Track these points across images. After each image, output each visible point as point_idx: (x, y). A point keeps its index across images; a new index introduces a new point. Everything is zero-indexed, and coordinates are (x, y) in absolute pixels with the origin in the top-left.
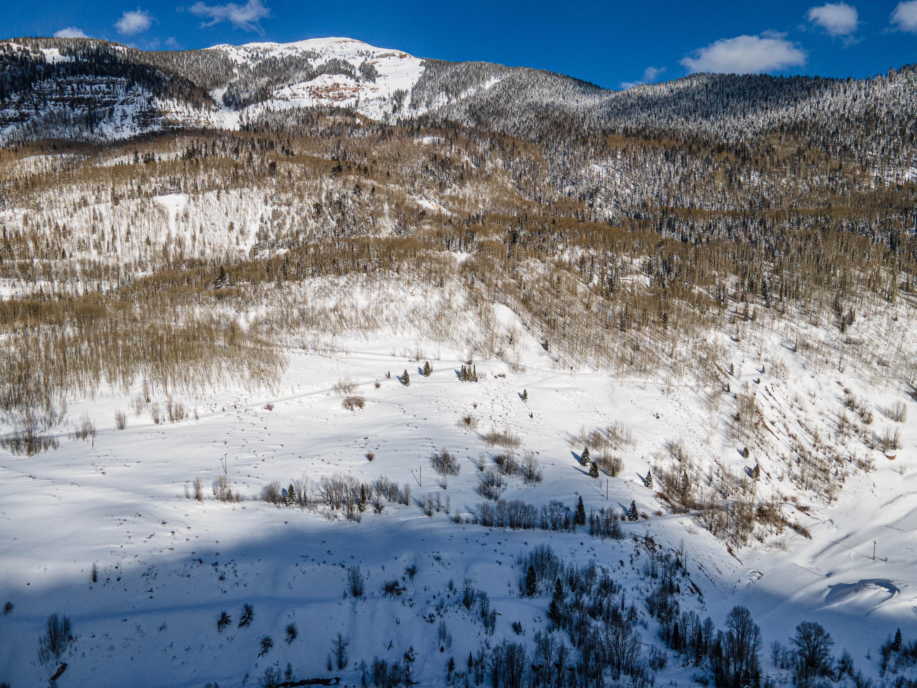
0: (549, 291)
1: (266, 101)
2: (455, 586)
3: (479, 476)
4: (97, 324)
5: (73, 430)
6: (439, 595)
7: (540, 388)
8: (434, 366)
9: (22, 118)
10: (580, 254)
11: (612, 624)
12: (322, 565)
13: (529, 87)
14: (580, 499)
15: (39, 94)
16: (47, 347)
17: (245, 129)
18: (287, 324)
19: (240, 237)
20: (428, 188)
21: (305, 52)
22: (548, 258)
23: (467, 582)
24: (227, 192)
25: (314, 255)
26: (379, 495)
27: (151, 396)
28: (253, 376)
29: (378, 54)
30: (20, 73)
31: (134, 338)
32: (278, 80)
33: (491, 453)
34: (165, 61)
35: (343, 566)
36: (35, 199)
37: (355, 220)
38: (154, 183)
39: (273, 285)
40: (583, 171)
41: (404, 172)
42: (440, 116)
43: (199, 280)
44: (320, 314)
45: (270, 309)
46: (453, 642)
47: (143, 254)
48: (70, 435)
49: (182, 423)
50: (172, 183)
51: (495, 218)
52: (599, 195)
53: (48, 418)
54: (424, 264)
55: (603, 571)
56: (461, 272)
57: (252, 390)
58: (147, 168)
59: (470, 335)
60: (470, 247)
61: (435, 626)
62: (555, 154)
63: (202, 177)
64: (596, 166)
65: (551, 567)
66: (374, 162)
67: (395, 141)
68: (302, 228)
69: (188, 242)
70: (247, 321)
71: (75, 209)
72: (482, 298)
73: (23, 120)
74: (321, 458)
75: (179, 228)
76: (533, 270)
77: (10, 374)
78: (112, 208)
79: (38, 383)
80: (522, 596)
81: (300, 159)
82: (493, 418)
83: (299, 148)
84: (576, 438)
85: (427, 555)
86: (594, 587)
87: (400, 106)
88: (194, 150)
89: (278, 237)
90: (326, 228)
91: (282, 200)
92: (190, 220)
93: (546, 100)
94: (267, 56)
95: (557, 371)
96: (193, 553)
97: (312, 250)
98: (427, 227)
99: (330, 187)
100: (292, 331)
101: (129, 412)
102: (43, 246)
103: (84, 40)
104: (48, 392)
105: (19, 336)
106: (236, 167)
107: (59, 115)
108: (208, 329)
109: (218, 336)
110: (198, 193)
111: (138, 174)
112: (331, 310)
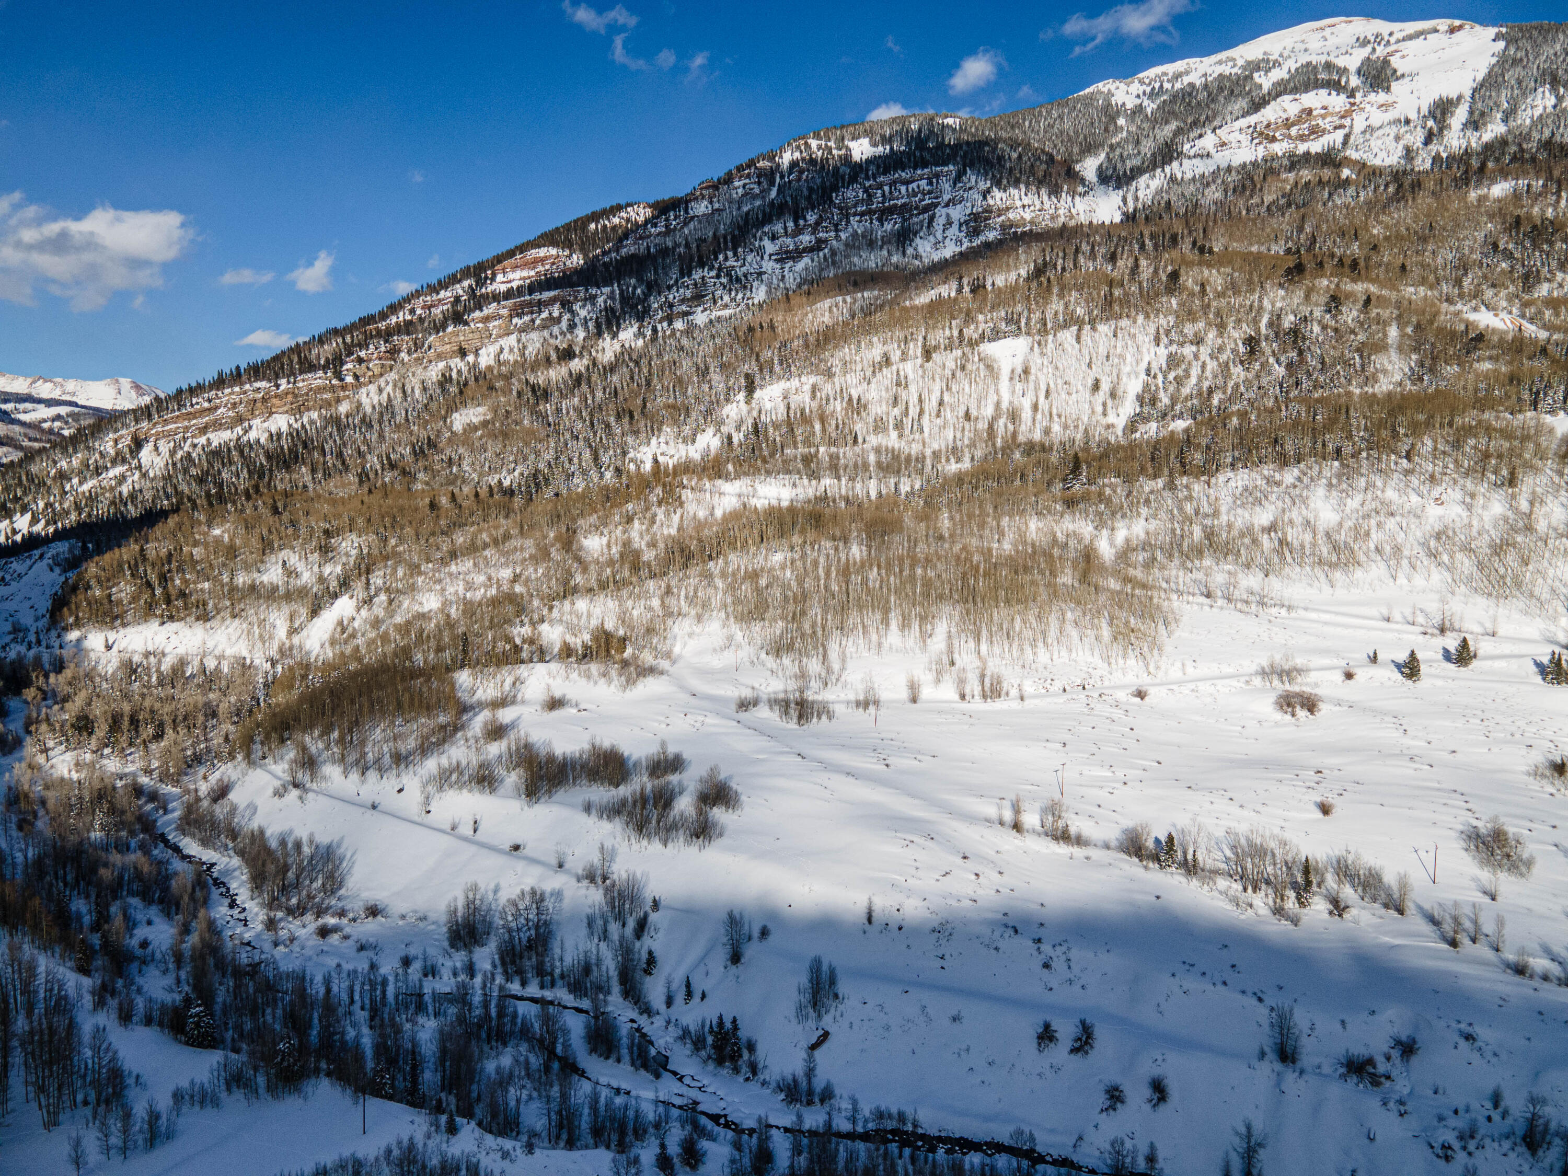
1: (1170, 163)
2: (1508, 1101)
4: (890, 542)
5: (852, 697)
6: (1467, 1110)
8: (1482, 646)
9: (818, 246)
12: (1220, 987)
15: (840, 209)
16: (828, 574)
17: (1130, 218)
18: (1181, 552)
19: (1110, 403)
20: (1494, 286)
21: (1249, 63)
23: (1533, 1100)
24: (1094, 329)
25: (1239, 430)
26: (1340, 882)
27: (956, 656)
28: (1115, 639)
29: (1400, 35)
30: (818, 181)
31: (939, 565)
32: (1195, 123)
34: (1013, 127)
35: (1260, 1000)
36: (826, 361)
37: (1323, 363)
38: (983, 322)
39: (1160, 483)
41: (1440, 260)
42: (1536, 135)
43: (1039, 476)
44: (1242, 535)
45: (1153, 525)
47: (958, 435)
48: (848, 703)
49: (999, 705)
50: (1009, 321)
53: (823, 674)
54: (1472, 442)
56: (1564, 456)
57: (1113, 661)
58: (974, 301)
63: (1056, 306)
66: (1375, 247)
67: (1425, 200)
68: (1219, 382)
69: (1026, 414)
70: (1112, 544)
71: (874, 372)
73: (819, 249)
74: (1229, 795)
75: (1013, 392)
77: (784, 608)
78: (922, 366)
79: (815, 623)
81: (1225, 259)
83: (1223, 240)
85: (1442, 1023)
87: (1441, 130)
88: (1045, 264)
89: (1174, 401)
90: (1264, 381)
91: (1185, 336)
92: (1032, 378)
94: (1178, 86)
96: (1005, 914)
97: (1235, 421)
98: (1487, 366)
99: (1279, 305)
100: (1189, 565)
101: (926, 678)
102: (831, 429)
103: (903, 119)
104: (826, 637)
105: (796, 556)
106: (1111, 284)
107: (864, 235)
108: (1049, 556)
109: (1062, 568)
110: (1047, 333)
111: (961, 311)
112: (1263, 530)
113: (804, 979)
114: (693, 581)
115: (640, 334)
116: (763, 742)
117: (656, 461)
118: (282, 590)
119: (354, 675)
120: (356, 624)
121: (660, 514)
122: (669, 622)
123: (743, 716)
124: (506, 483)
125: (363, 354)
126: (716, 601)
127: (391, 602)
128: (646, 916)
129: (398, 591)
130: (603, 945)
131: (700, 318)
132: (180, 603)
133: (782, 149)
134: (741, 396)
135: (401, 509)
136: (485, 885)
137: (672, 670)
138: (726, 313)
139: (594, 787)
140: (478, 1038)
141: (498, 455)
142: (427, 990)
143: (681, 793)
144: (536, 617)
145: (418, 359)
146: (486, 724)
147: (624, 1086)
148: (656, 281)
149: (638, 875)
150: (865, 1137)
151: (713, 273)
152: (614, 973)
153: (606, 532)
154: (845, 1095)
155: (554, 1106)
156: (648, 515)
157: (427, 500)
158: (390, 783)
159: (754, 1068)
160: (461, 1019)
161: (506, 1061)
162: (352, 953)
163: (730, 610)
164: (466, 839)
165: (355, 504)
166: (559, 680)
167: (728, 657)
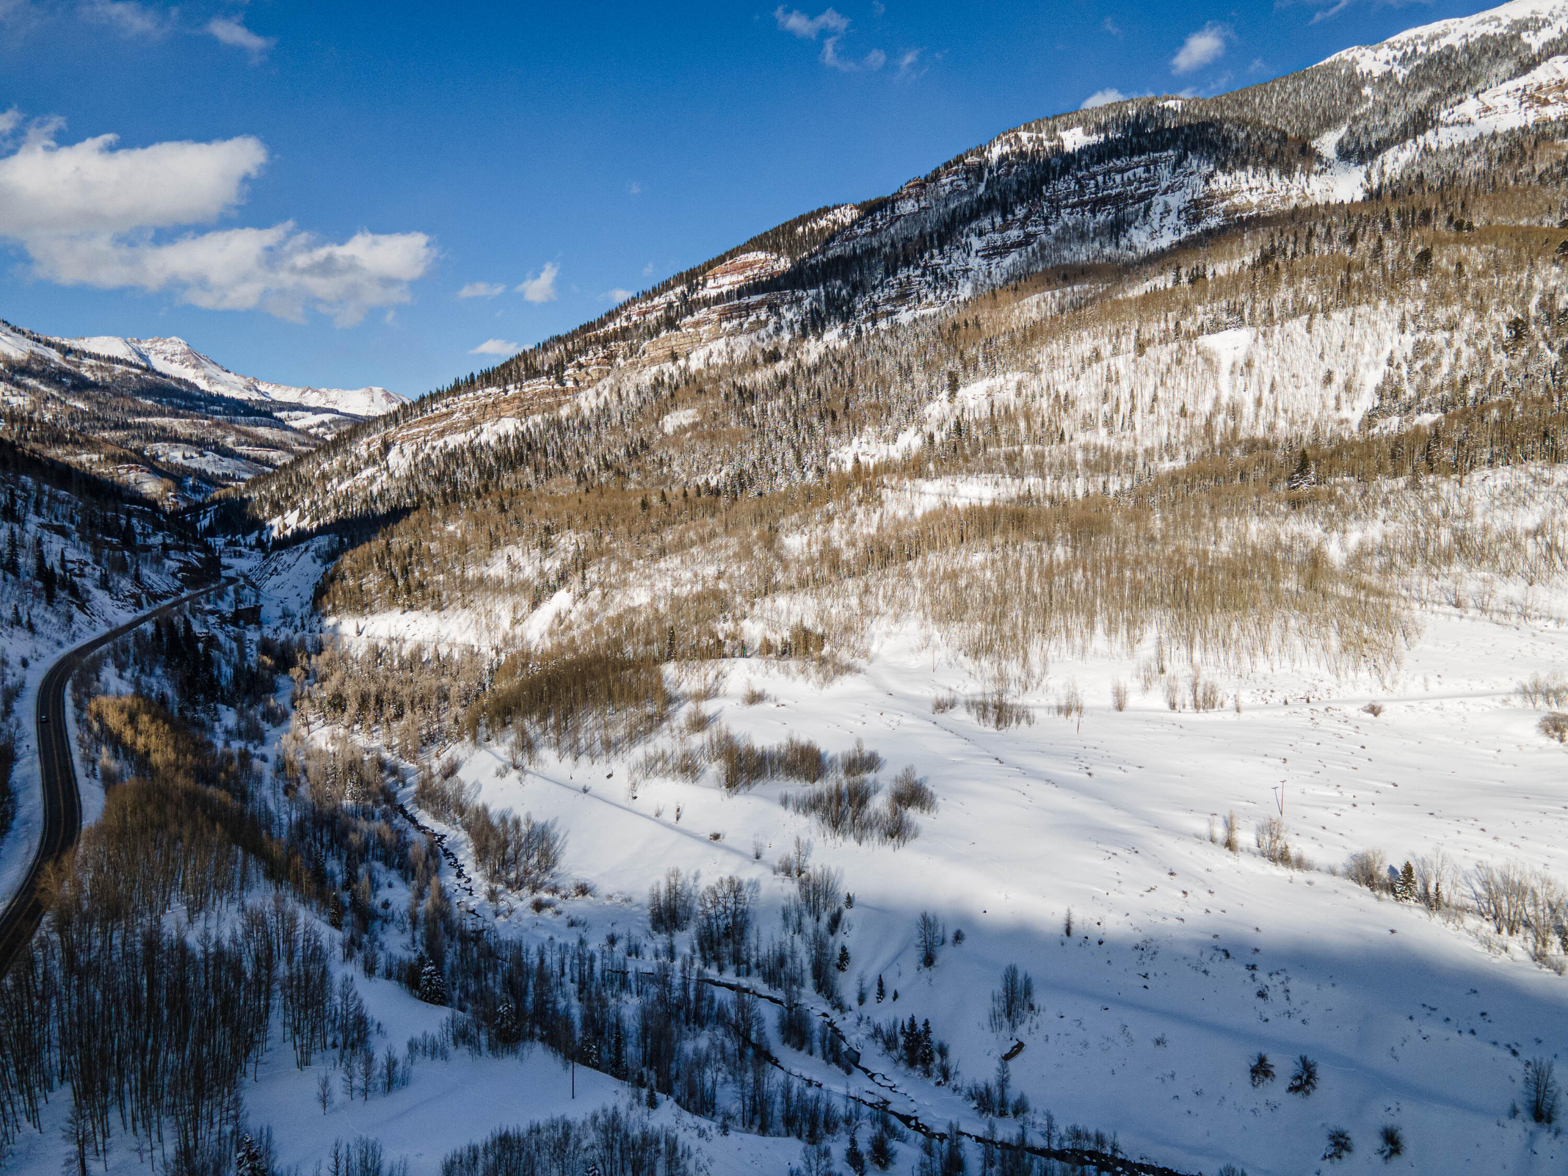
1: (1423, 132)
4: (1097, 543)
5: (1053, 702)
9: (1028, 240)
12: (1467, 1036)
15: (1051, 201)
16: (1030, 575)
17: (1374, 196)
18: (1425, 557)
19: (1344, 396)
21: (1515, 22)
24: (1327, 317)
25: (1499, 423)
27: (1166, 663)
28: (1345, 649)
30: (1028, 174)
31: (1149, 568)
32: (1454, 88)
34: (1241, 105)
35: (1514, 1053)
36: (1032, 358)
38: (1202, 314)
39: (1401, 482)
43: (1261, 475)
44: (1501, 539)
45: (1392, 528)
47: (1173, 432)
48: (1049, 708)
49: (1212, 716)
50: (1230, 312)
53: (1023, 678)
57: (1342, 673)
58: (1193, 290)
63: (1284, 293)
68: (1477, 370)
69: (1248, 409)
70: (1343, 548)
71: (1083, 368)
73: (1028, 243)
74: (1480, 825)
75: (1234, 387)
77: (983, 609)
78: (1134, 361)
79: (1015, 625)
81: (1489, 234)
83: (1485, 214)
88: (1273, 250)
89: (1420, 393)
90: (1533, 368)
91: (1437, 321)
92: (1255, 371)
94: (1434, 49)
96: (1216, 936)
97: (1495, 413)
99: (1552, 283)
100: (1435, 571)
101: (1133, 686)
102: (1037, 426)
103: (1119, 104)
104: (1027, 640)
105: (997, 557)
106: (1349, 268)
107: (1075, 228)
108: (1271, 559)
109: (1286, 572)
110: (1273, 323)
111: (1178, 303)
112: (1528, 533)
113: (998, 987)
114: (891, 581)
115: (844, 335)
116: (959, 744)
117: (857, 460)
118: (507, 584)
119: (571, 664)
120: (572, 617)
121: (860, 512)
122: (867, 621)
123: (939, 717)
124: (713, 483)
125: (582, 360)
126: (914, 601)
127: (604, 595)
128: (840, 912)
129: (611, 586)
130: (797, 938)
131: (905, 317)
132: (418, 594)
133: (991, 143)
134: (944, 395)
135: (616, 508)
136: (687, 872)
137: (869, 669)
138: (931, 311)
139: (791, 781)
140: (678, 1018)
141: (706, 456)
142: (631, 968)
143: (876, 792)
144: (738, 613)
145: (632, 364)
146: (690, 715)
147: (816, 1078)
148: (861, 282)
149: (833, 871)
150: (1060, 1155)
151: (919, 272)
152: (807, 967)
153: (806, 530)
154: (1040, 1110)
155: (748, 1091)
156: (848, 515)
157: (639, 500)
158: (600, 768)
159: (945, 1073)
160: (662, 999)
161: (703, 1043)
162: (563, 927)
163: (928, 609)
164: (669, 826)
165: (574, 502)
166: (759, 675)
167: (926, 658)
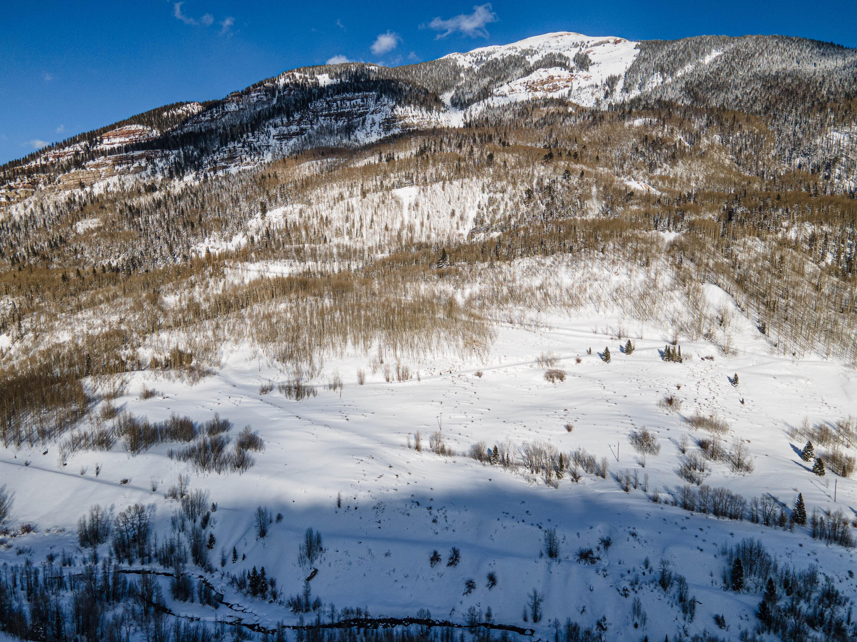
0: (769, 270)
1: (487, 98)
2: (652, 564)
3: (680, 458)
4: (346, 297)
5: (327, 383)
6: (634, 570)
7: (754, 374)
8: (637, 344)
9: (302, 132)
10: (810, 231)
11: (834, 636)
12: (521, 523)
13: (757, 55)
14: (800, 496)
15: (314, 112)
16: (312, 315)
17: (468, 125)
18: (497, 300)
19: (460, 222)
20: (637, 169)
21: (523, 50)
22: (770, 236)
23: (663, 563)
24: (451, 183)
25: (524, 237)
26: (576, 465)
27: (384, 358)
28: (466, 346)
29: (592, 43)
30: (300, 96)
31: (373, 309)
32: (499, 79)
33: (694, 436)
34: (406, 73)
35: (540, 527)
36: (308, 196)
37: (563, 204)
38: (393, 178)
39: (486, 264)
40: (818, 141)
41: (613, 155)
42: (654, 97)
43: (425, 261)
44: (527, 291)
45: (483, 286)
46: (647, 621)
47: (382, 239)
48: (325, 386)
49: (407, 383)
50: (407, 178)
51: (709, 196)
52: (838, 165)
53: (310, 371)
54: (630, 244)
55: (827, 579)
56: (669, 252)
57: (465, 358)
58: (388, 166)
59: (676, 315)
60: (679, 226)
61: (629, 601)
62: (783, 124)
63: (431, 170)
64: (835, 134)
65: (761, 565)
66: (584, 147)
67: (606, 125)
68: (514, 212)
69: (418, 228)
70: (463, 297)
71: (335, 203)
72: (691, 278)
73: (302, 134)
74: (524, 424)
75: (410, 216)
76: (750, 249)
77: (286, 335)
78: (361, 201)
79: (305, 342)
80: (726, 589)
81: (515, 149)
82: (698, 401)
83: (514, 139)
84: (796, 430)
85: (622, 529)
86: (815, 595)
87: (612, 91)
88: (425, 148)
89: (492, 222)
90: (536, 212)
91: (497, 188)
92: (420, 208)
93: (775, 68)
94: (490, 59)
95: (775, 356)
96: (412, 496)
97: (522, 232)
98: (635, 208)
99: (541, 174)
100: (501, 307)
101: (367, 371)
102: (311, 234)
103: (347, 65)
104: (311, 350)
105: (293, 305)
106: (459, 160)
107: (327, 128)
108: (431, 303)
109: (438, 309)
110: (427, 184)
111: (381, 171)
112: (537, 288)
113: (303, 542)
114: (232, 321)
115: (197, 178)
116: (276, 411)
117: (208, 251)
119: (13, 382)
120: (12, 352)
121: (212, 282)
122: (219, 344)
123: (264, 396)
124: (114, 264)
125: (12, 184)
126: (246, 331)
127: (36, 337)
128: (208, 514)
129: (41, 331)
130: (182, 534)
131: (233, 170)
133: (279, 77)
134: (259, 215)
135: (43, 280)
136: (104, 505)
137: (221, 372)
138: (249, 167)
139: (175, 442)
140: (101, 599)
141: (108, 248)
142: (66, 573)
143: (228, 442)
144: (135, 344)
145: (51, 189)
146: (104, 409)
147: (196, 616)
148: (206, 148)
149: (203, 492)
150: (339, 625)
151: (240, 145)
152: (189, 550)
153: (178, 293)
154: (327, 604)
155: (151, 634)
156: (204, 283)
157: (60, 275)
158: (38, 449)
159: (274, 595)
160: (89, 589)
161: (120, 611)
162: (14, 556)
163: (255, 336)
164: (91, 479)
165: (10, 277)
166: (151, 381)
167: (255, 364)
